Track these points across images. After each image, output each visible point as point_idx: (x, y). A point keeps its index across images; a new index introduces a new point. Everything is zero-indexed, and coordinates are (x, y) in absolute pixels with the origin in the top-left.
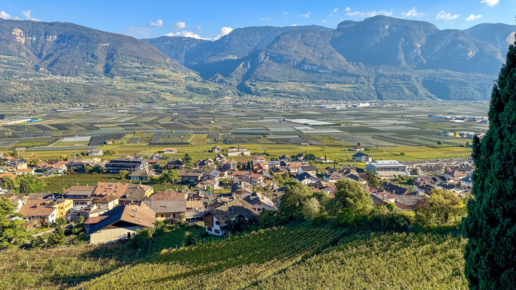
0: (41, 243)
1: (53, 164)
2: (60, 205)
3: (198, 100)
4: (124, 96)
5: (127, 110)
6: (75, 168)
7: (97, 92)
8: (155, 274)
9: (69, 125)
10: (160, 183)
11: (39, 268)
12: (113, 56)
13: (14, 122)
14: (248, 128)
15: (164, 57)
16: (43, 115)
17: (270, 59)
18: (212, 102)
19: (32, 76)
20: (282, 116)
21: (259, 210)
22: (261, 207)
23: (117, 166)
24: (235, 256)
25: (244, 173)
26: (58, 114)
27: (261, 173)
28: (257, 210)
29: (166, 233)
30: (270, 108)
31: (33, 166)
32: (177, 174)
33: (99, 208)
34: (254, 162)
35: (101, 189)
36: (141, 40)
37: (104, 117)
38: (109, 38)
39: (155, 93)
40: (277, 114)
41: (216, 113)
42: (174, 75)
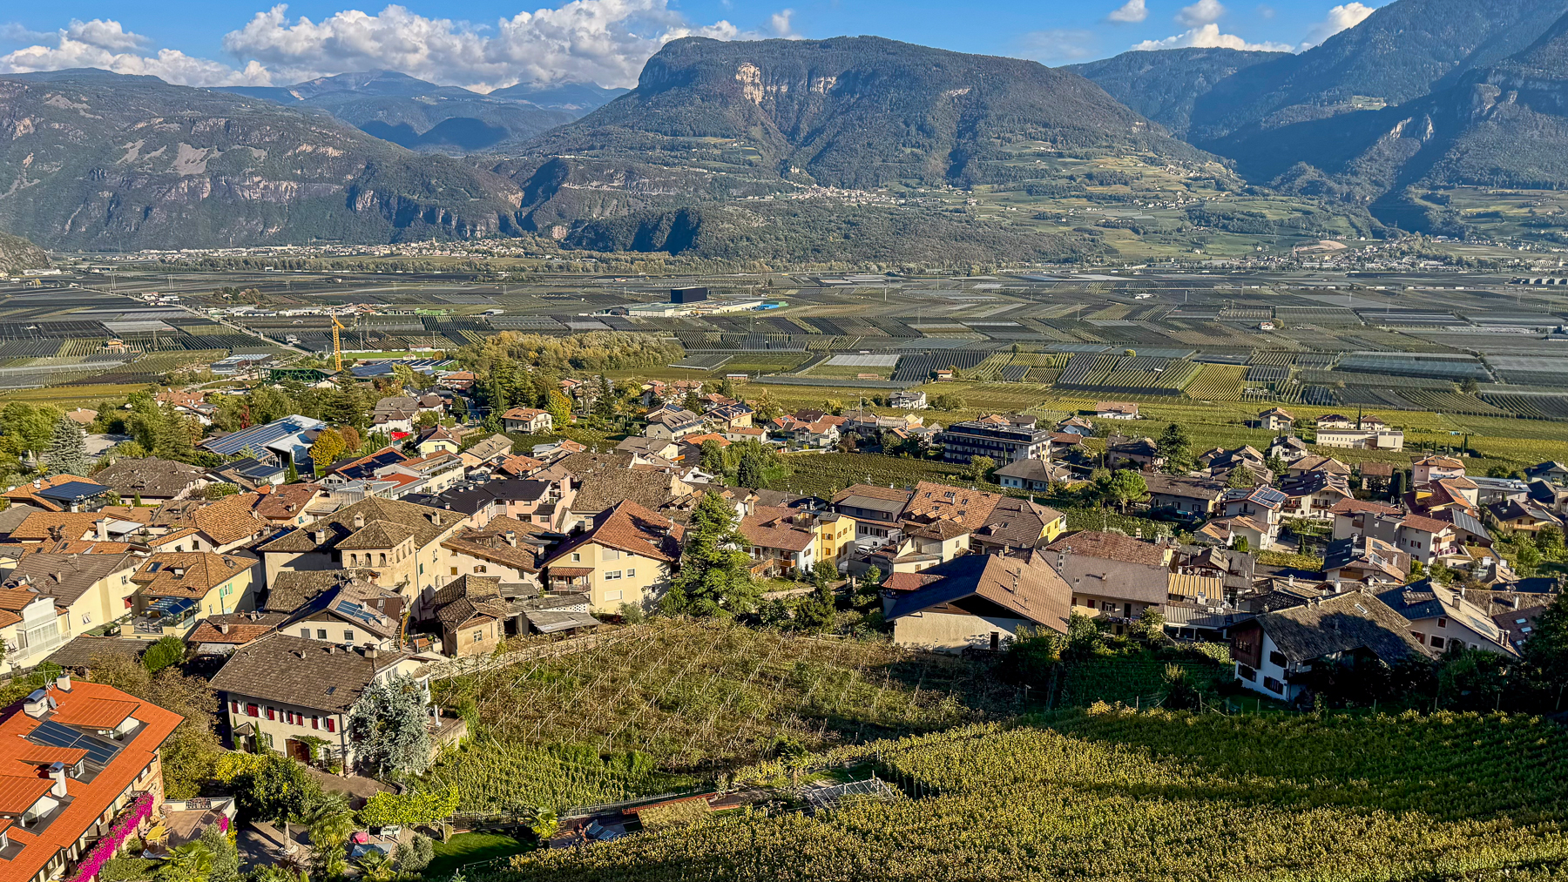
0: (780, 617)
1: (808, 421)
2: (827, 529)
3: (1221, 254)
4: (995, 244)
5: (999, 282)
6: (859, 437)
7: (923, 230)
8: (1073, 766)
9: (848, 321)
10: (1084, 507)
11: (777, 679)
12: (975, 123)
13: (725, 309)
14: (1400, 354)
15: (1128, 120)
16: (790, 292)
17: (1519, 101)
18: (1272, 260)
19: (771, 189)
20: (1554, 314)
21: (1437, 642)
22: (1446, 634)
23: (965, 443)
24: (1343, 776)
25: (1377, 508)
26: (825, 291)
27: (1446, 516)
28: (1428, 640)
29: (1100, 656)
30: (1500, 282)
31: (764, 422)
32: (1138, 486)
33: (919, 551)
34: (1417, 474)
35: (925, 501)
36: (1059, 70)
37: (936, 302)
38: (970, 71)
39: (1086, 231)
40: (1531, 306)
41: (1283, 298)
42: (1151, 173)
